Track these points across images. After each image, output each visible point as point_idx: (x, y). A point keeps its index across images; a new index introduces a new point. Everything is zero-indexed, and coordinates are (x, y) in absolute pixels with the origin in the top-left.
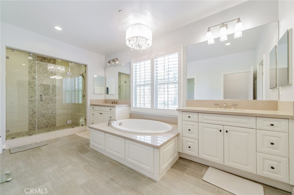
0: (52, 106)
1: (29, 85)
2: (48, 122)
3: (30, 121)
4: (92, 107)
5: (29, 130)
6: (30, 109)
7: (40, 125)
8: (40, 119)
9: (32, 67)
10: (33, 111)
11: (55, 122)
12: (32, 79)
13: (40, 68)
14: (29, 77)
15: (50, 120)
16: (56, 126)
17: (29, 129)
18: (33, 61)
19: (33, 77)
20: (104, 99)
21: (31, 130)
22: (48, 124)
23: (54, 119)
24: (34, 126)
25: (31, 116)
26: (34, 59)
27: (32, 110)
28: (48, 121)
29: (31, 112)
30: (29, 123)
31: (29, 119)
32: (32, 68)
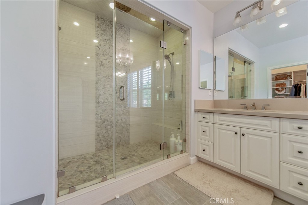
0: (125, 111)
1: (96, 76)
2: (119, 136)
3: (98, 135)
4: (201, 116)
5: (96, 151)
6: (98, 115)
7: (110, 141)
8: (110, 132)
9: (100, 45)
10: (102, 119)
11: (129, 137)
12: (100, 67)
13: (110, 48)
14: (96, 62)
15: (122, 134)
16: (129, 144)
17: (96, 148)
18: (101, 36)
19: (102, 62)
20: (212, 99)
21: (98, 150)
22: (120, 141)
23: (127, 132)
24: (102, 143)
25: (98, 127)
26: (103, 32)
27: (100, 117)
28: (121, 135)
29: (99, 121)
30: (96, 139)
31: (96, 132)
32: (100, 47)
